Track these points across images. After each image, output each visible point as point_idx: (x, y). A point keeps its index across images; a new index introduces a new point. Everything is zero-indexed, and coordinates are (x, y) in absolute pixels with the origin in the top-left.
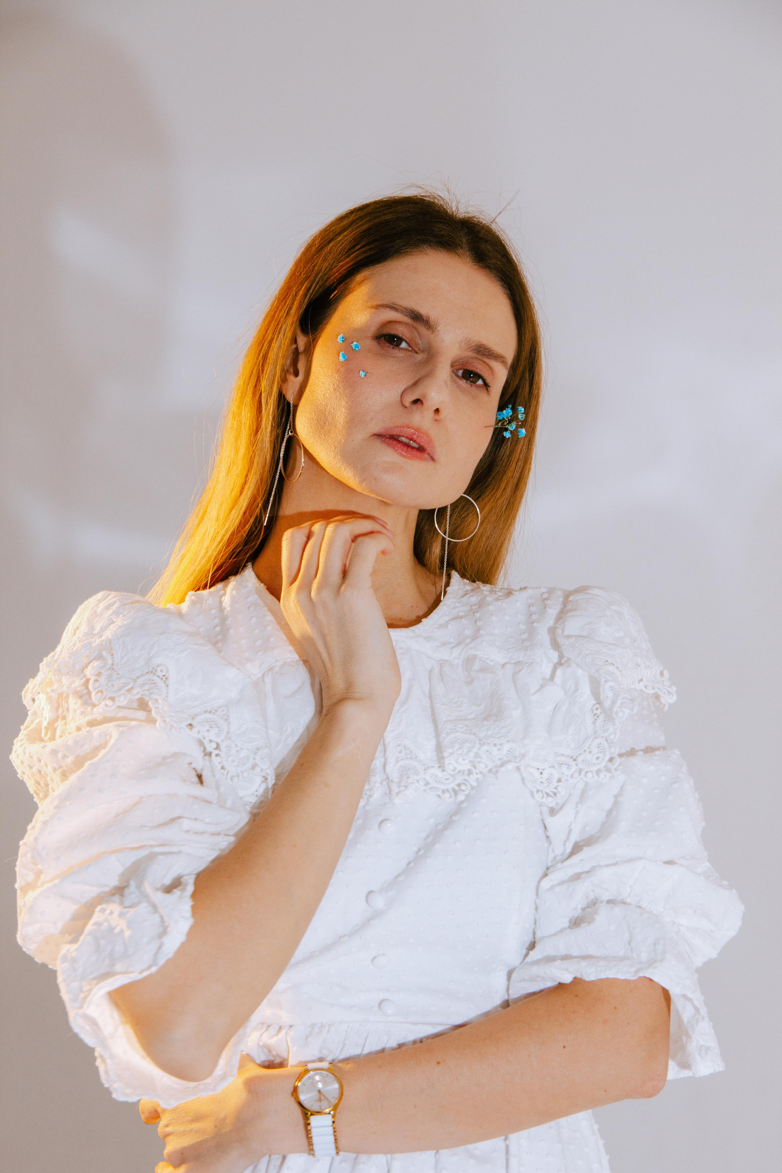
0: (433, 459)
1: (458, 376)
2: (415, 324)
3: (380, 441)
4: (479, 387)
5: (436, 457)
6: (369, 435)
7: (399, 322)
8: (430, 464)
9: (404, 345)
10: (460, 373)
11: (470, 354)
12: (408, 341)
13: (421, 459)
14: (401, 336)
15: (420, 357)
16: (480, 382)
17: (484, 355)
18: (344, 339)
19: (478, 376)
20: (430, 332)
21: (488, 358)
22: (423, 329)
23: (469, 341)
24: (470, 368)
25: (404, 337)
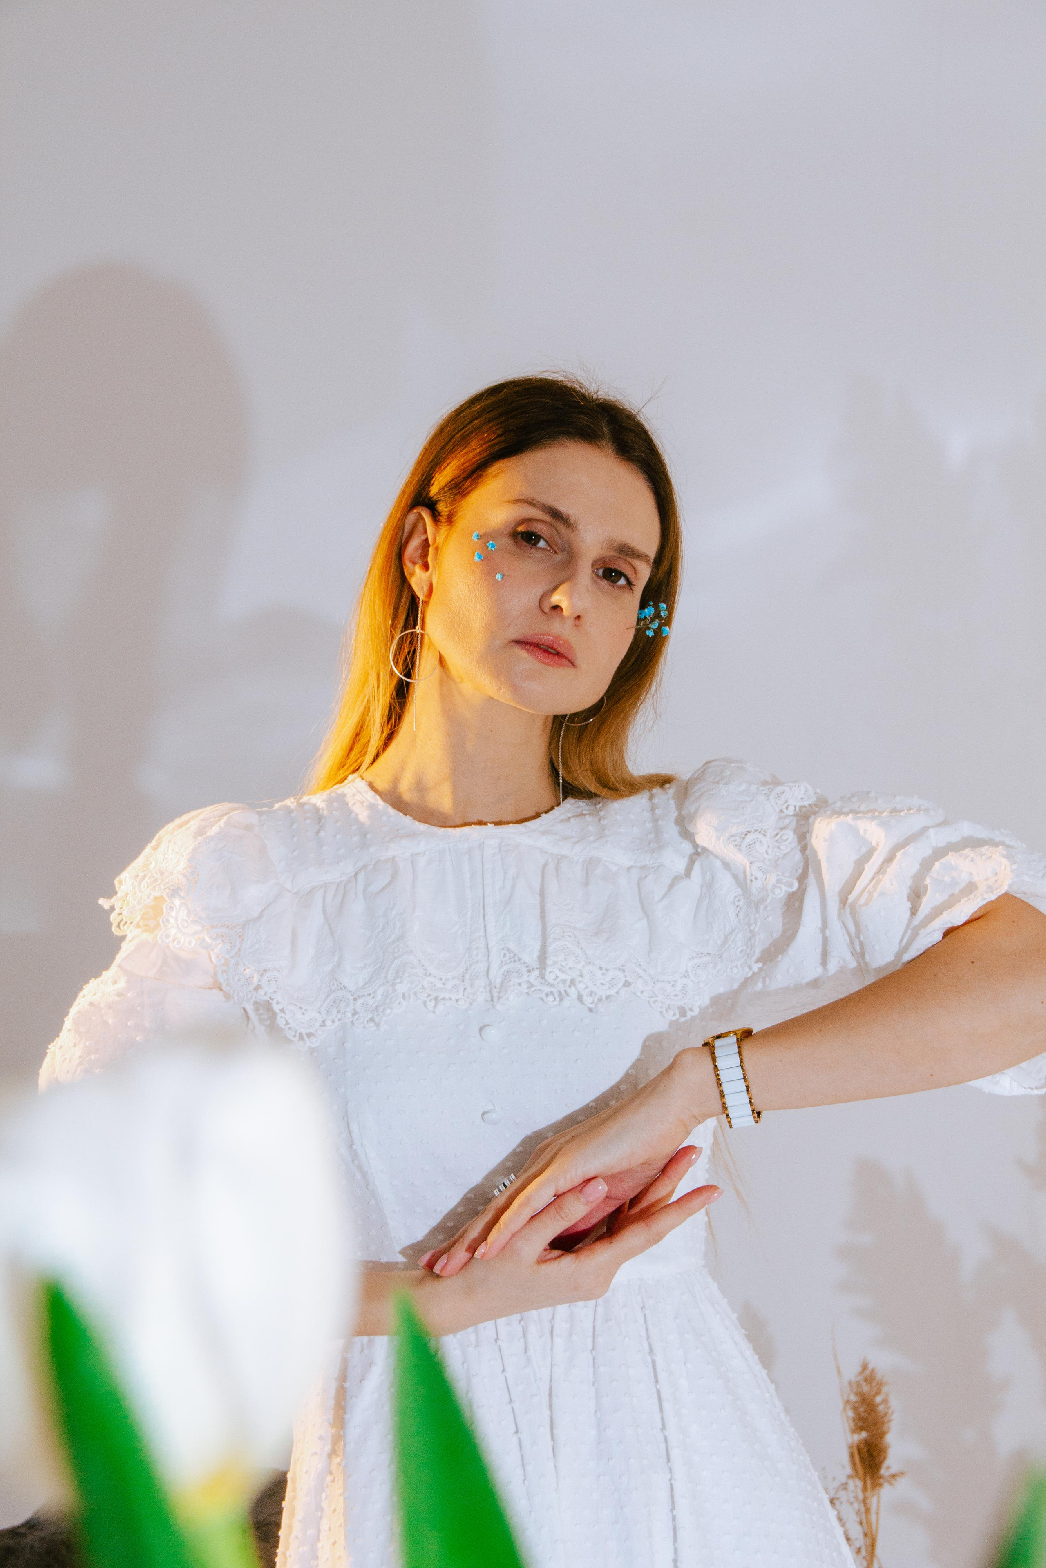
0: (573, 664)
1: (597, 576)
2: (554, 522)
3: (520, 648)
4: (620, 587)
5: (577, 663)
6: (507, 641)
7: (538, 520)
8: (571, 671)
9: (542, 544)
10: (601, 572)
11: (613, 554)
12: (547, 539)
13: (563, 665)
14: (539, 533)
15: (559, 557)
16: (622, 582)
17: (627, 555)
18: (479, 537)
19: (620, 574)
20: (570, 530)
21: (631, 558)
22: (562, 528)
23: (612, 541)
24: (612, 567)
25: (542, 535)
